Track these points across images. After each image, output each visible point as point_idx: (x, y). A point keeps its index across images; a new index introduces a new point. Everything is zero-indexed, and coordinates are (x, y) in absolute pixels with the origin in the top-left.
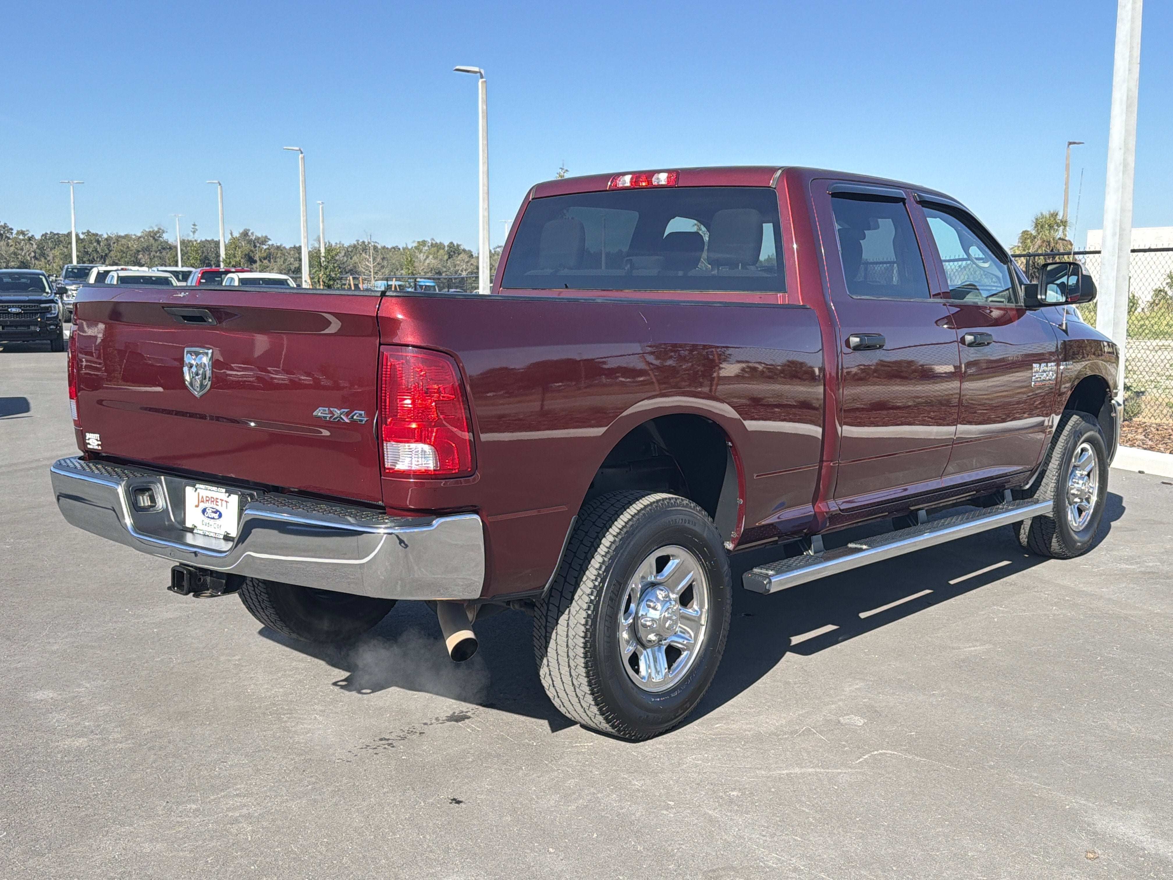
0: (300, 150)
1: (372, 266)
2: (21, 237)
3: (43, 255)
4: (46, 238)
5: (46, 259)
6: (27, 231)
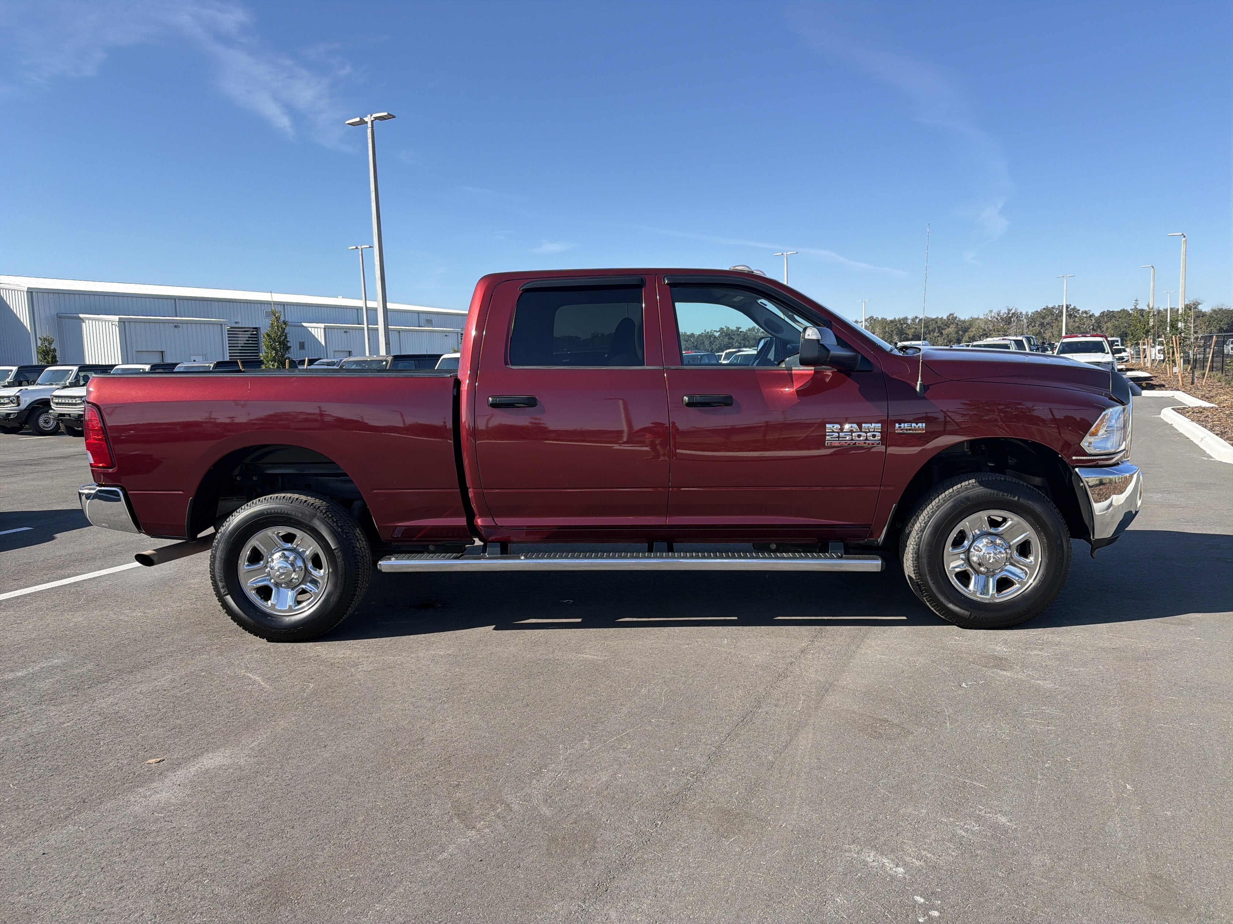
0: (1183, 234)
1: (1192, 326)
2: (1084, 315)
3: (1100, 327)
4: (1103, 315)
5: (1101, 330)
6: (1089, 311)
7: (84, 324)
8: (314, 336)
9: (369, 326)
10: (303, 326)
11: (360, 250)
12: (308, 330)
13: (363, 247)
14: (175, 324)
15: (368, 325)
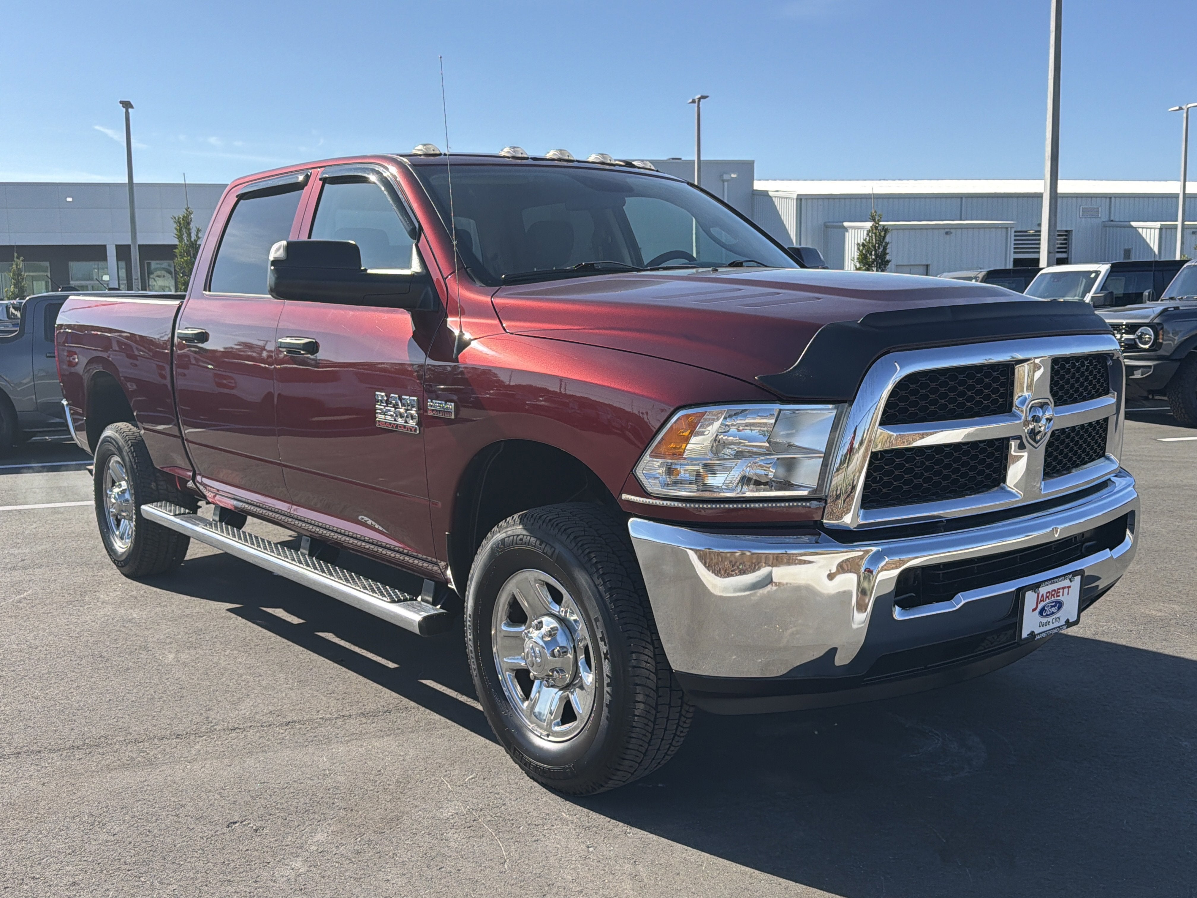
7: (847, 234)
8: (1144, 241)
9: (1186, 223)
10: (1131, 227)
11: (1185, 110)
12: (1137, 231)
13: (1189, 106)
14: (946, 230)
15: (1183, 221)
